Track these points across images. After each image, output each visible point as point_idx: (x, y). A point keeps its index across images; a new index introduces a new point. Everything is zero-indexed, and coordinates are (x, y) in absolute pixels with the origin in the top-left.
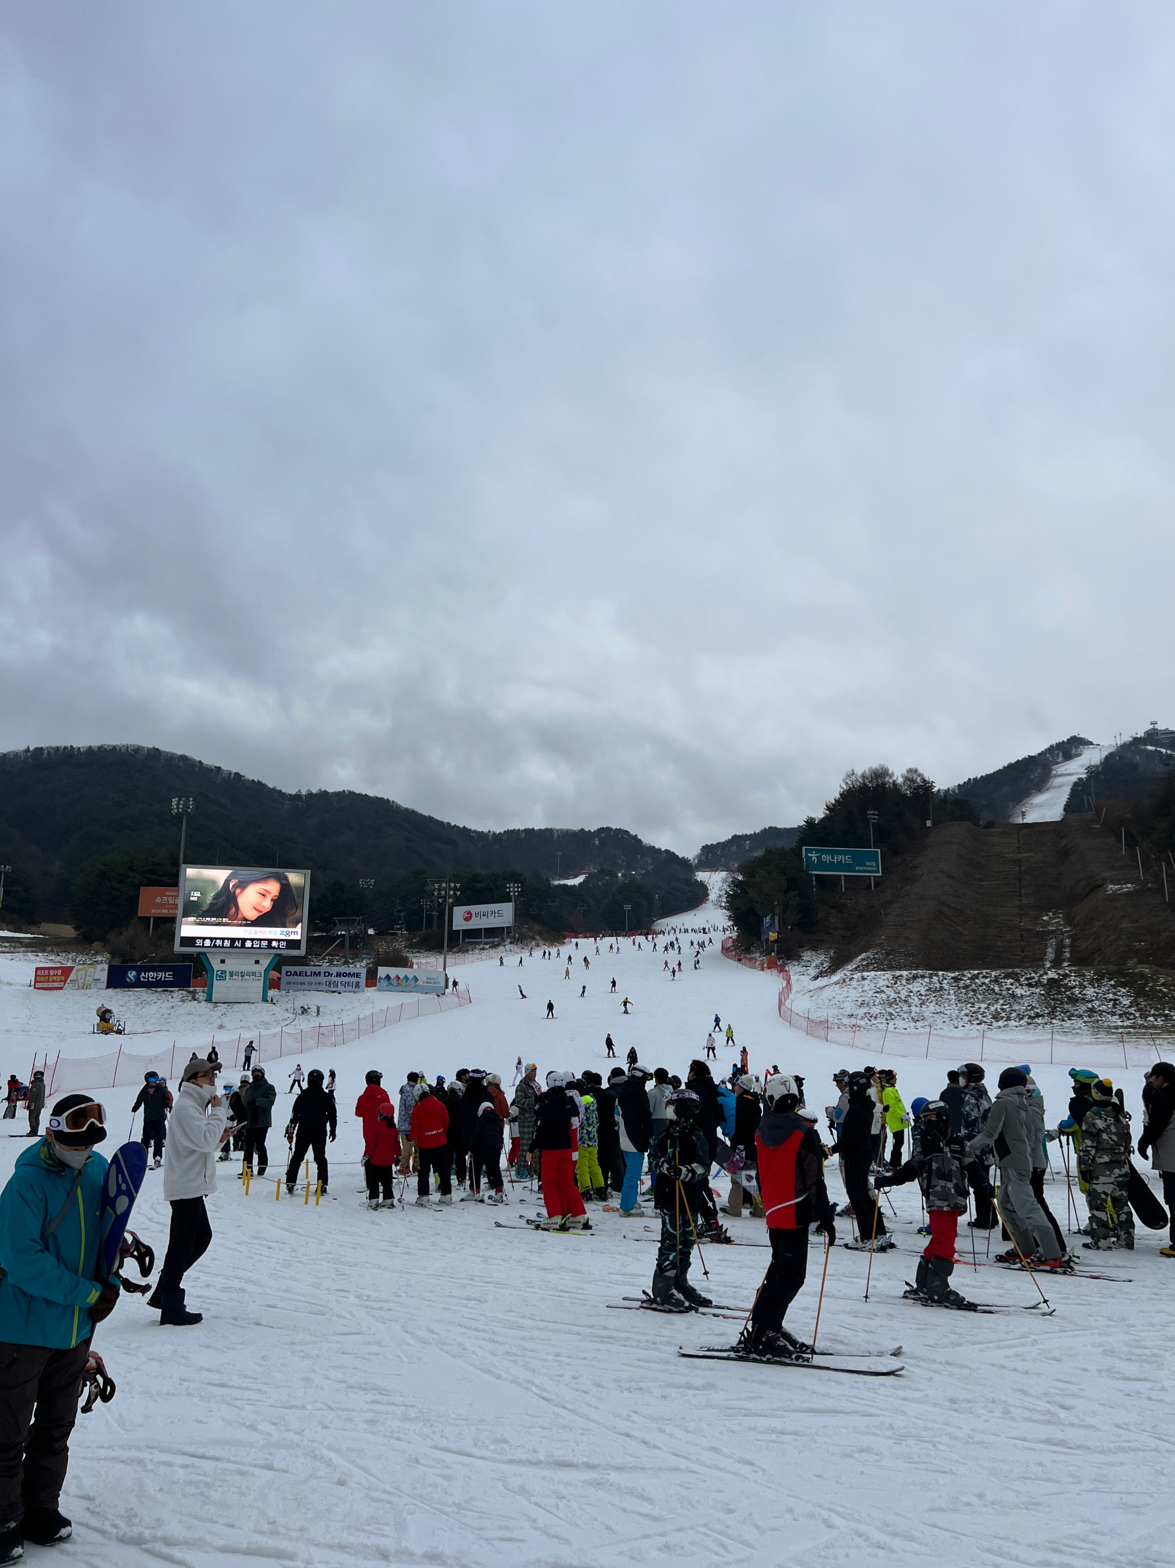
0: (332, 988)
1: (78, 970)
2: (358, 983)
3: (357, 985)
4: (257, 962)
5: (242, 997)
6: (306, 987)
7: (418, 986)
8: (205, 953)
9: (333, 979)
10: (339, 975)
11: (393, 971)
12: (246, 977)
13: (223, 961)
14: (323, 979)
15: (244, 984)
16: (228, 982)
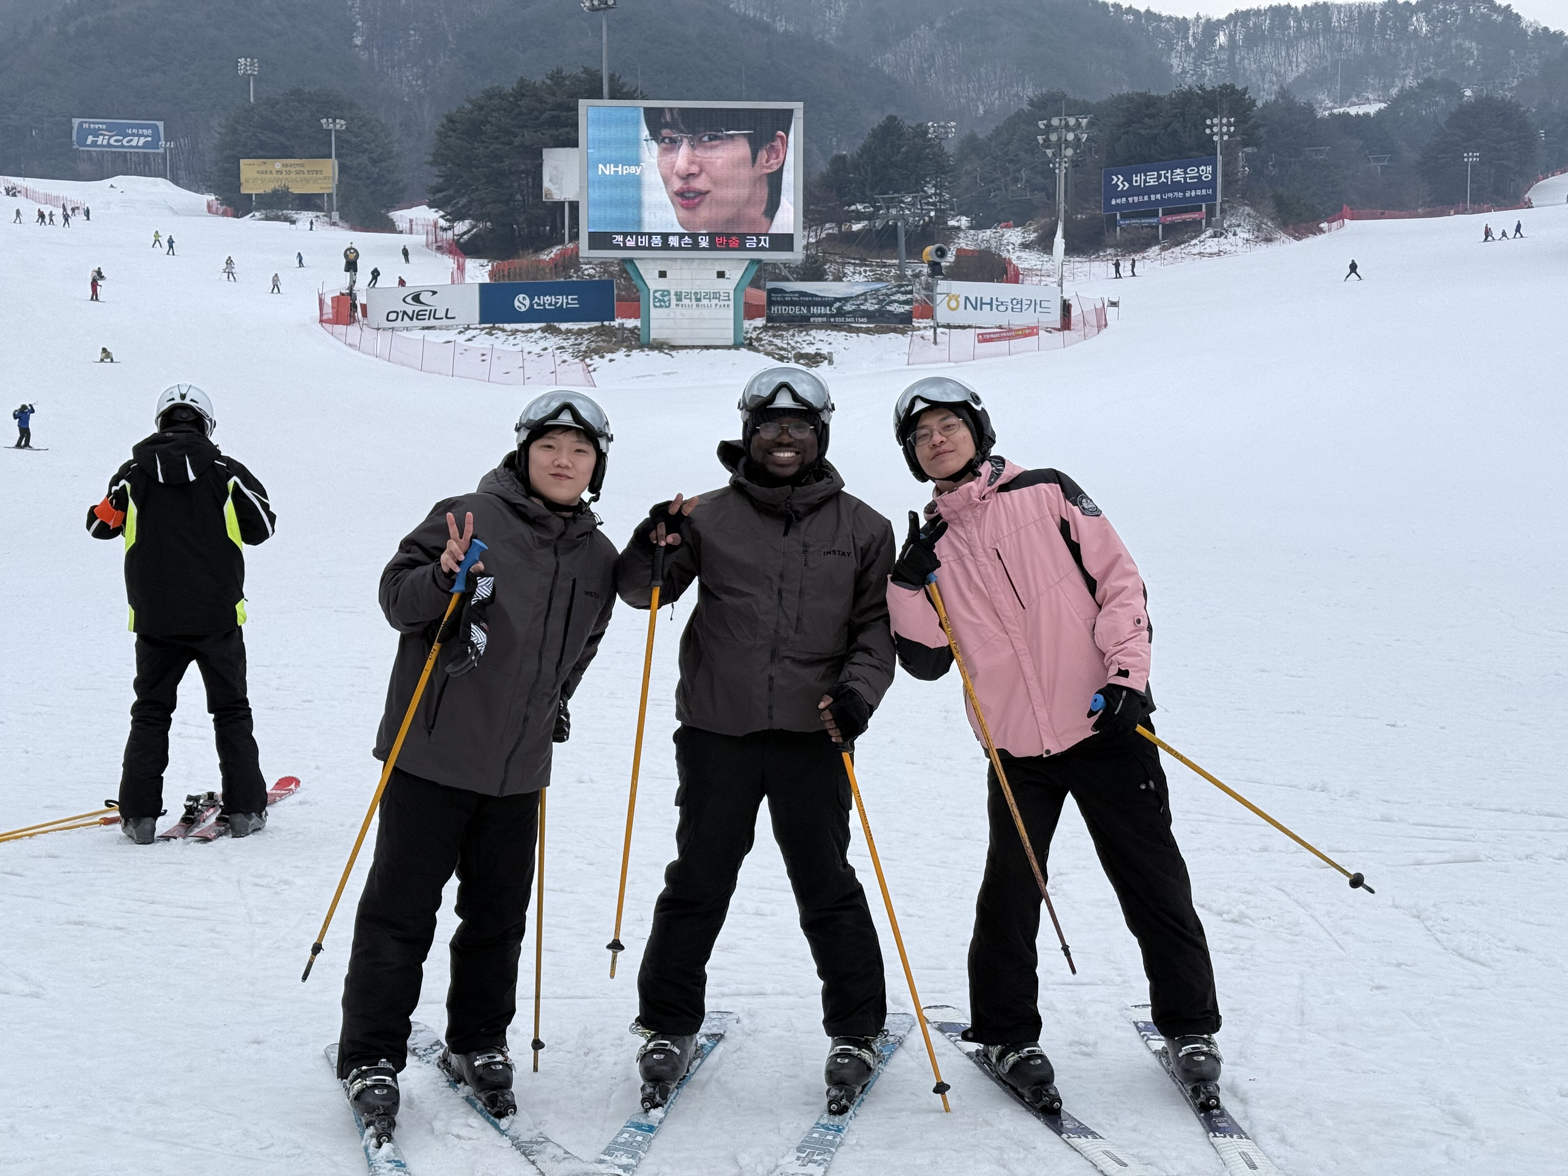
4: (721, 275)
5: (694, 336)
8: (631, 261)
12: (705, 302)
13: (663, 274)
15: (696, 312)
16: (675, 311)
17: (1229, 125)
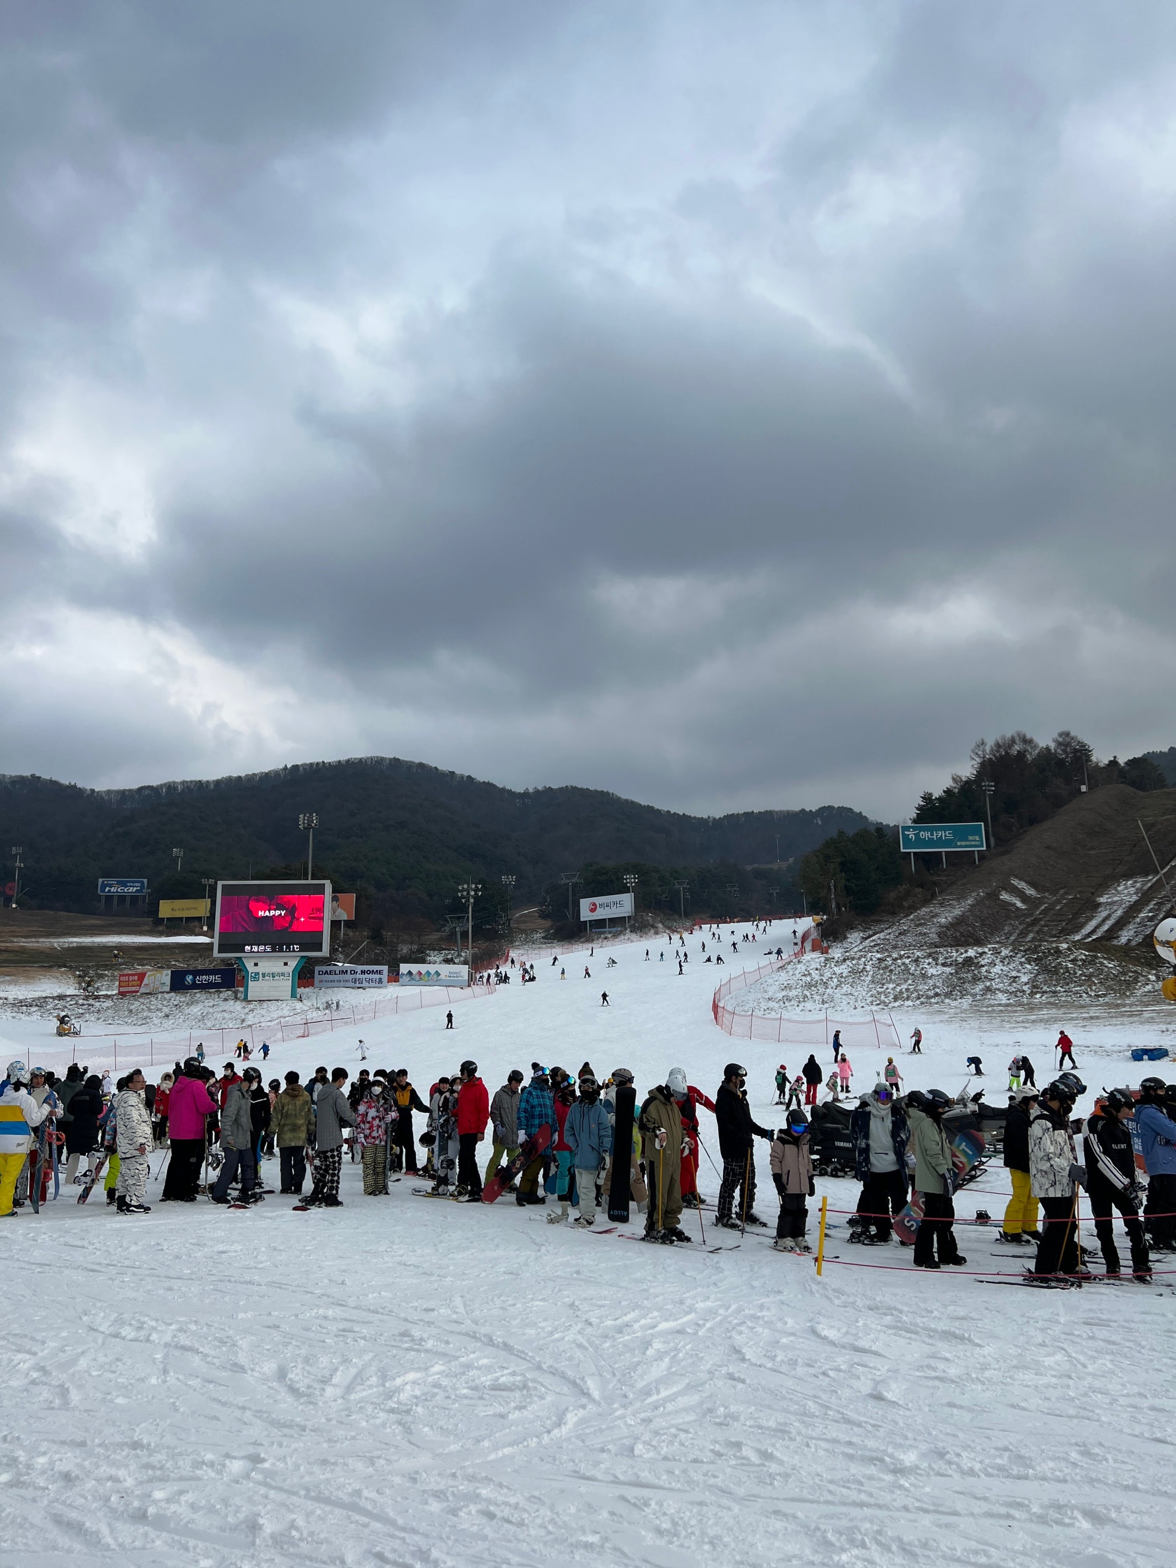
0: (358, 985)
1: (149, 976)
2: (380, 980)
3: (380, 981)
4: (286, 964)
5: (273, 995)
6: (336, 984)
7: (441, 980)
8: (240, 958)
9: (358, 976)
10: (363, 972)
11: (415, 968)
12: (277, 978)
13: (256, 965)
14: (349, 977)
15: (275, 983)
16: (261, 983)
17: (635, 878)
